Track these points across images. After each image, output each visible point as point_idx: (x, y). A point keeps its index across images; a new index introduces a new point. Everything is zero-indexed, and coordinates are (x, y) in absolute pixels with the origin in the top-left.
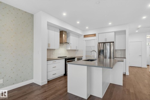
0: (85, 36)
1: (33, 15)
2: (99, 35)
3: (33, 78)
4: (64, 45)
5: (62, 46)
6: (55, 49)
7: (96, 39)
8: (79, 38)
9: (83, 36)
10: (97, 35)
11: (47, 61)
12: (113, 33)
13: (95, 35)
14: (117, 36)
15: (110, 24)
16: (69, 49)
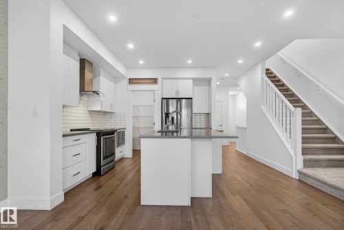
0: (131, 81)
2: (165, 81)
3: (6, 197)
8: (115, 83)
10: (159, 81)
12: (191, 81)
13: (155, 81)
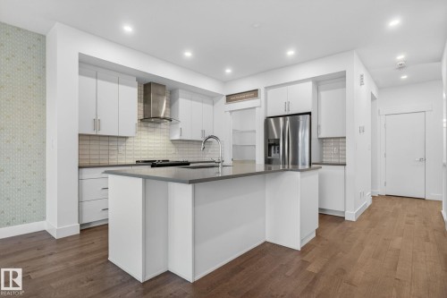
0: (230, 98)
1: (44, 37)
2: (269, 91)
3: (44, 218)
4: (159, 126)
5: (152, 130)
6: (126, 138)
7: (260, 107)
9: (224, 99)
10: (262, 94)
11: (80, 167)
12: (310, 84)
13: (254, 93)
14: (323, 94)
15: (291, 53)
16: (177, 137)
